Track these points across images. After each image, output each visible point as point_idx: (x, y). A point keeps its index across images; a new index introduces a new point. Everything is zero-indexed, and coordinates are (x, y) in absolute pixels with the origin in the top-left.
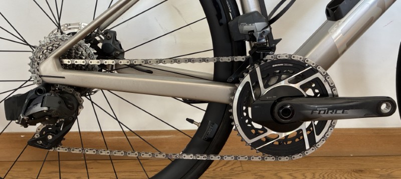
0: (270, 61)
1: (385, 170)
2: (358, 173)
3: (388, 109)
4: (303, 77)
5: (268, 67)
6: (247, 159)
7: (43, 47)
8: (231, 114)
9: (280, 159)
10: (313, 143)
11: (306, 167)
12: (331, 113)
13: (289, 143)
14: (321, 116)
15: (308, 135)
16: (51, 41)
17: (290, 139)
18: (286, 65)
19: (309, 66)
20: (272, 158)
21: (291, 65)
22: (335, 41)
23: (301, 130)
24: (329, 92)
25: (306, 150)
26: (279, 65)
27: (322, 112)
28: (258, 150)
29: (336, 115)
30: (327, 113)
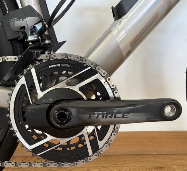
0: (45, 61)
1: (181, 167)
2: (158, 170)
3: (173, 112)
4: (81, 78)
5: (45, 68)
6: (29, 165)
8: (9, 119)
9: (63, 165)
10: (95, 148)
11: (114, 164)
12: (110, 117)
13: (73, 148)
14: (100, 121)
15: (91, 141)
17: (73, 145)
18: (63, 65)
19: (87, 66)
20: (54, 164)
21: (68, 66)
22: (118, 42)
23: (83, 135)
24: (111, 95)
25: (89, 156)
26: (55, 66)
27: (101, 116)
28: (39, 156)
29: (115, 119)
30: (106, 117)
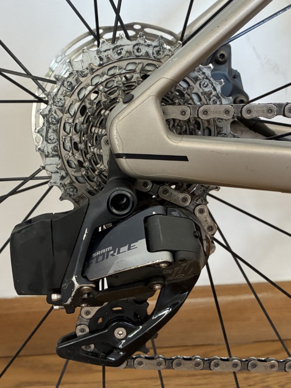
7: (82, 79)
16: (101, 59)
